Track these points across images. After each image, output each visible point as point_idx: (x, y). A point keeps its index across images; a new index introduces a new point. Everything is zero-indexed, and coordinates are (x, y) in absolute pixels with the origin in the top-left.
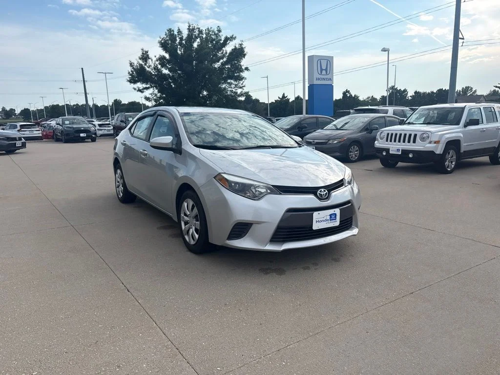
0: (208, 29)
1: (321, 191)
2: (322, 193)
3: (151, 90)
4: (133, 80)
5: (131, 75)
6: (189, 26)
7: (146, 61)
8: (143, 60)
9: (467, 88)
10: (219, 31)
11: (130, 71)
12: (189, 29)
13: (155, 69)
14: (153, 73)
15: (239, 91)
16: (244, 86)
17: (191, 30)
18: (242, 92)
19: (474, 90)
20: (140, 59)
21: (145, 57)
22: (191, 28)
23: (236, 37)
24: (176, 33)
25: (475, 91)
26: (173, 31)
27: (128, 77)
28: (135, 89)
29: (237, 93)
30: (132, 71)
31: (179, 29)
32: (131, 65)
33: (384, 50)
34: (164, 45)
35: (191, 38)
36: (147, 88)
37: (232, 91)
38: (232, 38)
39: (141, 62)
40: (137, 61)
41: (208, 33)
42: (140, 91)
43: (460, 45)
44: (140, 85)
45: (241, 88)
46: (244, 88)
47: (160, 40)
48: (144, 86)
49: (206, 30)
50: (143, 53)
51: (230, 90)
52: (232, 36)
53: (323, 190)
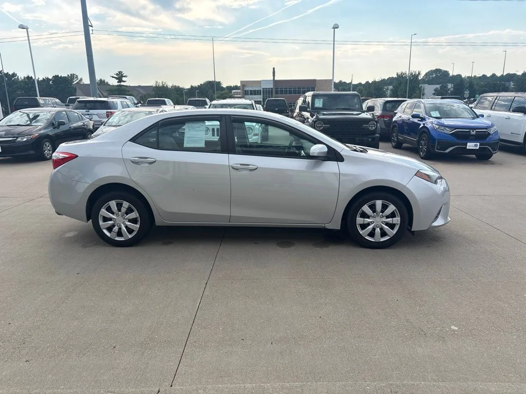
9: (72, 75)
19: (79, 78)
25: (81, 80)
33: (22, 27)
43: (91, 32)
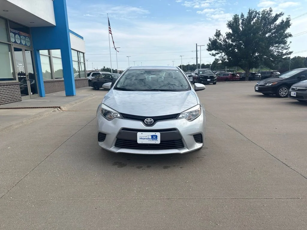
0: (264, 10)
1: (147, 120)
2: (148, 121)
3: (220, 55)
4: (210, 49)
5: (209, 46)
6: (250, 11)
7: (219, 37)
8: (217, 36)
10: (271, 11)
11: (208, 44)
12: (249, 13)
13: (224, 41)
14: (222, 44)
15: (284, 51)
16: (289, 48)
17: (250, 13)
18: (287, 52)
20: (215, 36)
21: (218, 34)
22: (251, 12)
23: (284, 14)
24: (240, 17)
26: (238, 16)
27: (207, 47)
28: (210, 54)
29: (283, 53)
30: (209, 44)
31: (242, 14)
32: (210, 40)
34: (230, 25)
35: (250, 18)
36: (218, 53)
37: (279, 52)
38: (281, 14)
39: (215, 38)
40: (213, 37)
41: (264, 14)
42: (213, 55)
44: (214, 52)
45: (286, 49)
46: (289, 49)
47: (228, 22)
48: (216, 52)
49: (262, 12)
50: (217, 32)
51: (277, 52)
52: (281, 13)
53: (149, 119)
